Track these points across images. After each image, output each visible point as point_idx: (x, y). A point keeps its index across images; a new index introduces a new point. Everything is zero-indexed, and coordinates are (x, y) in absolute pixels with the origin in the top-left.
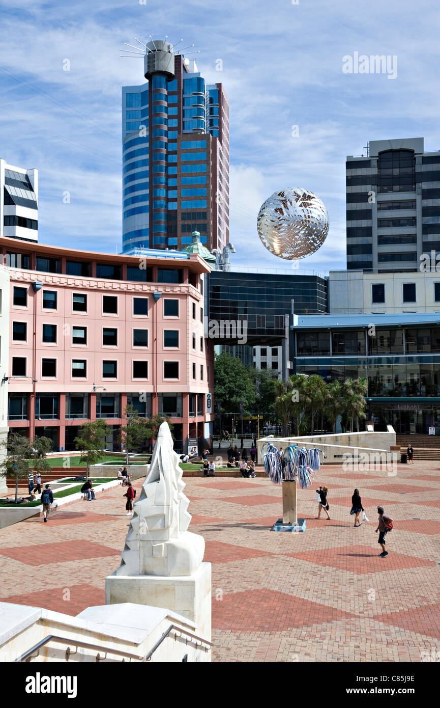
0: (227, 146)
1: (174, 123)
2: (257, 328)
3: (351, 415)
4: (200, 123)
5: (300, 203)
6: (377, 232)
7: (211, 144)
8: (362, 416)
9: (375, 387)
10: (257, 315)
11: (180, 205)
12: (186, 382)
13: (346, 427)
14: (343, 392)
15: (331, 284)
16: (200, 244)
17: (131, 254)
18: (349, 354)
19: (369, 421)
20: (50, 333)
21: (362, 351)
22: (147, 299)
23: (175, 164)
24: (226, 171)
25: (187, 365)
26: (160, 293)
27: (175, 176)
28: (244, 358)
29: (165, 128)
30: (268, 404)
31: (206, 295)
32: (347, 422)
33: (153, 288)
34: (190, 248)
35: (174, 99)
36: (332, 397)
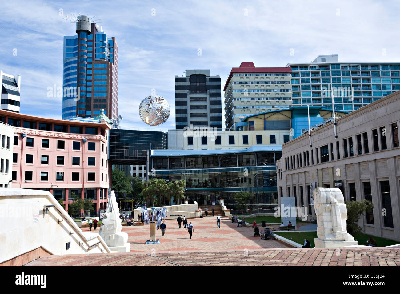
0: (117, 67)
1: (91, 55)
2: (133, 156)
3: (178, 197)
4: (104, 55)
5: (158, 102)
6: (190, 111)
7: (109, 66)
8: (183, 197)
9: (189, 184)
10: (133, 150)
11: (93, 95)
12: (99, 182)
13: (176, 202)
14: (175, 186)
15: (169, 136)
16: (104, 115)
17: (71, 120)
18: (177, 169)
19: (186, 199)
20: (29, 159)
21: (183, 167)
22: (80, 142)
23: (91, 75)
24: (117, 79)
25: (99, 174)
26: (86, 139)
27: (91, 81)
28: (126, 171)
29: (86, 57)
30: (138, 194)
31: (109, 140)
32: (176, 201)
33: (83, 137)
34: (99, 117)
35: (91, 43)
36: (169, 189)
